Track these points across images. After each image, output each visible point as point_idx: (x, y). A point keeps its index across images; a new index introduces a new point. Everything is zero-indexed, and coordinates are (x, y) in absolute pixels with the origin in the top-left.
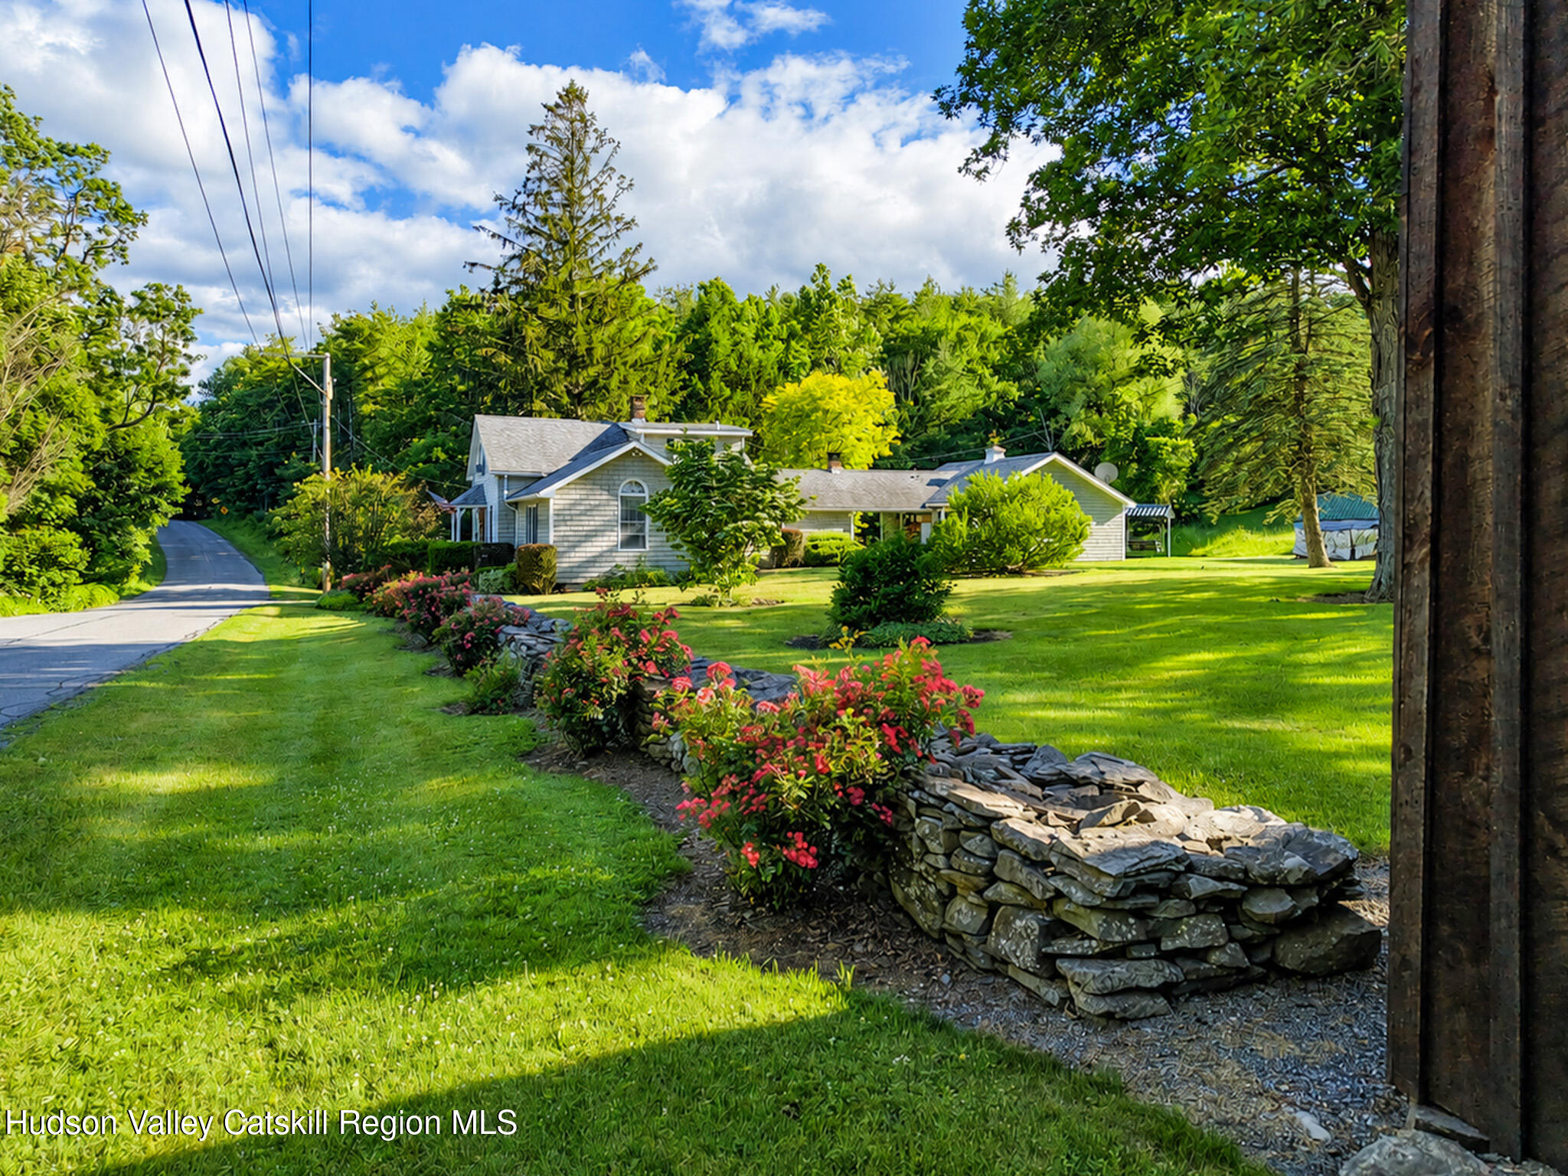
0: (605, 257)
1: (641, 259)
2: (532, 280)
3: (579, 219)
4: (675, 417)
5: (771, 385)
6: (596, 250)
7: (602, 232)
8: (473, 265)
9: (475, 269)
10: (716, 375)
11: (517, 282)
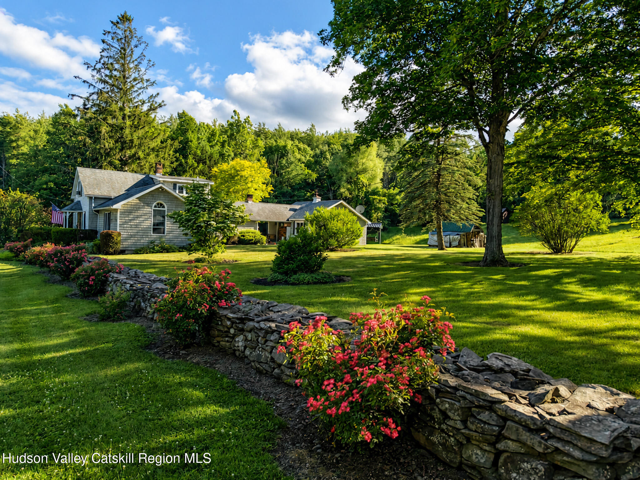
0: (141, 97)
1: (159, 100)
2: (103, 105)
3: (128, 78)
4: (171, 174)
5: (216, 163)
6: (136, 94)
7: (139, 86)
8: (73, 95)
9: (75, 98)
10: (190, 157)
11: (94, 105)
